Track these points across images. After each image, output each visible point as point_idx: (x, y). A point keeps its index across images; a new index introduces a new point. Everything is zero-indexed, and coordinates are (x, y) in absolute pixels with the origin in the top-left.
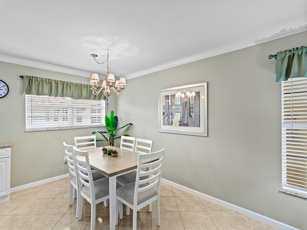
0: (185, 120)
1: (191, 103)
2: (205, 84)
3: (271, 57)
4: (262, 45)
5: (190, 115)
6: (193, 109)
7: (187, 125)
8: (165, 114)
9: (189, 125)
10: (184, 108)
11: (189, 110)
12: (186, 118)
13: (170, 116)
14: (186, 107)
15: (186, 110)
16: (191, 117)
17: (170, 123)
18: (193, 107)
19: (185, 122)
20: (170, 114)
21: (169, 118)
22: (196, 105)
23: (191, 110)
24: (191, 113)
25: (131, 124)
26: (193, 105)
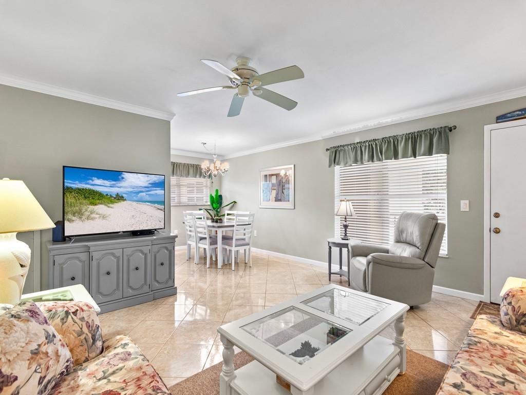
0: (279, 196)
2: (293, 166)
3: (327, 150)
4: (326, 140)
5: (283, 192)
7: (280, 200)
9: (282, 200)
11: (282, 188)
12: (280, 194)
14: (280, 186)
15: (280, 188)
19: (279, 198)
24: (283, 190)
25: (235, 202)
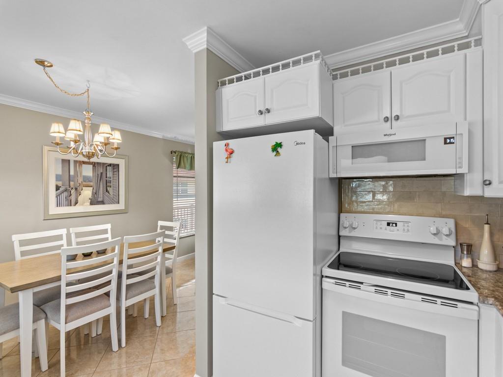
0: (99, 197)
1: (108, 176)
2: (126, 158)
5: (107, 191)
6: (110, 182)
7: (102, 203)
8: (61, 189)
10: (99, 182)
11: (105, 184)
12: (102, 193)
13: (73, 191)
14: (101, 181)
15: (101, 184)
16: (109, 193)
17: (73, 202)
18: (110, 181)
20: (72, 189)
21: (71, 195)
22: (115, 178)
23: (108, 184)
24: (108, 188)
26: (110, 178)
